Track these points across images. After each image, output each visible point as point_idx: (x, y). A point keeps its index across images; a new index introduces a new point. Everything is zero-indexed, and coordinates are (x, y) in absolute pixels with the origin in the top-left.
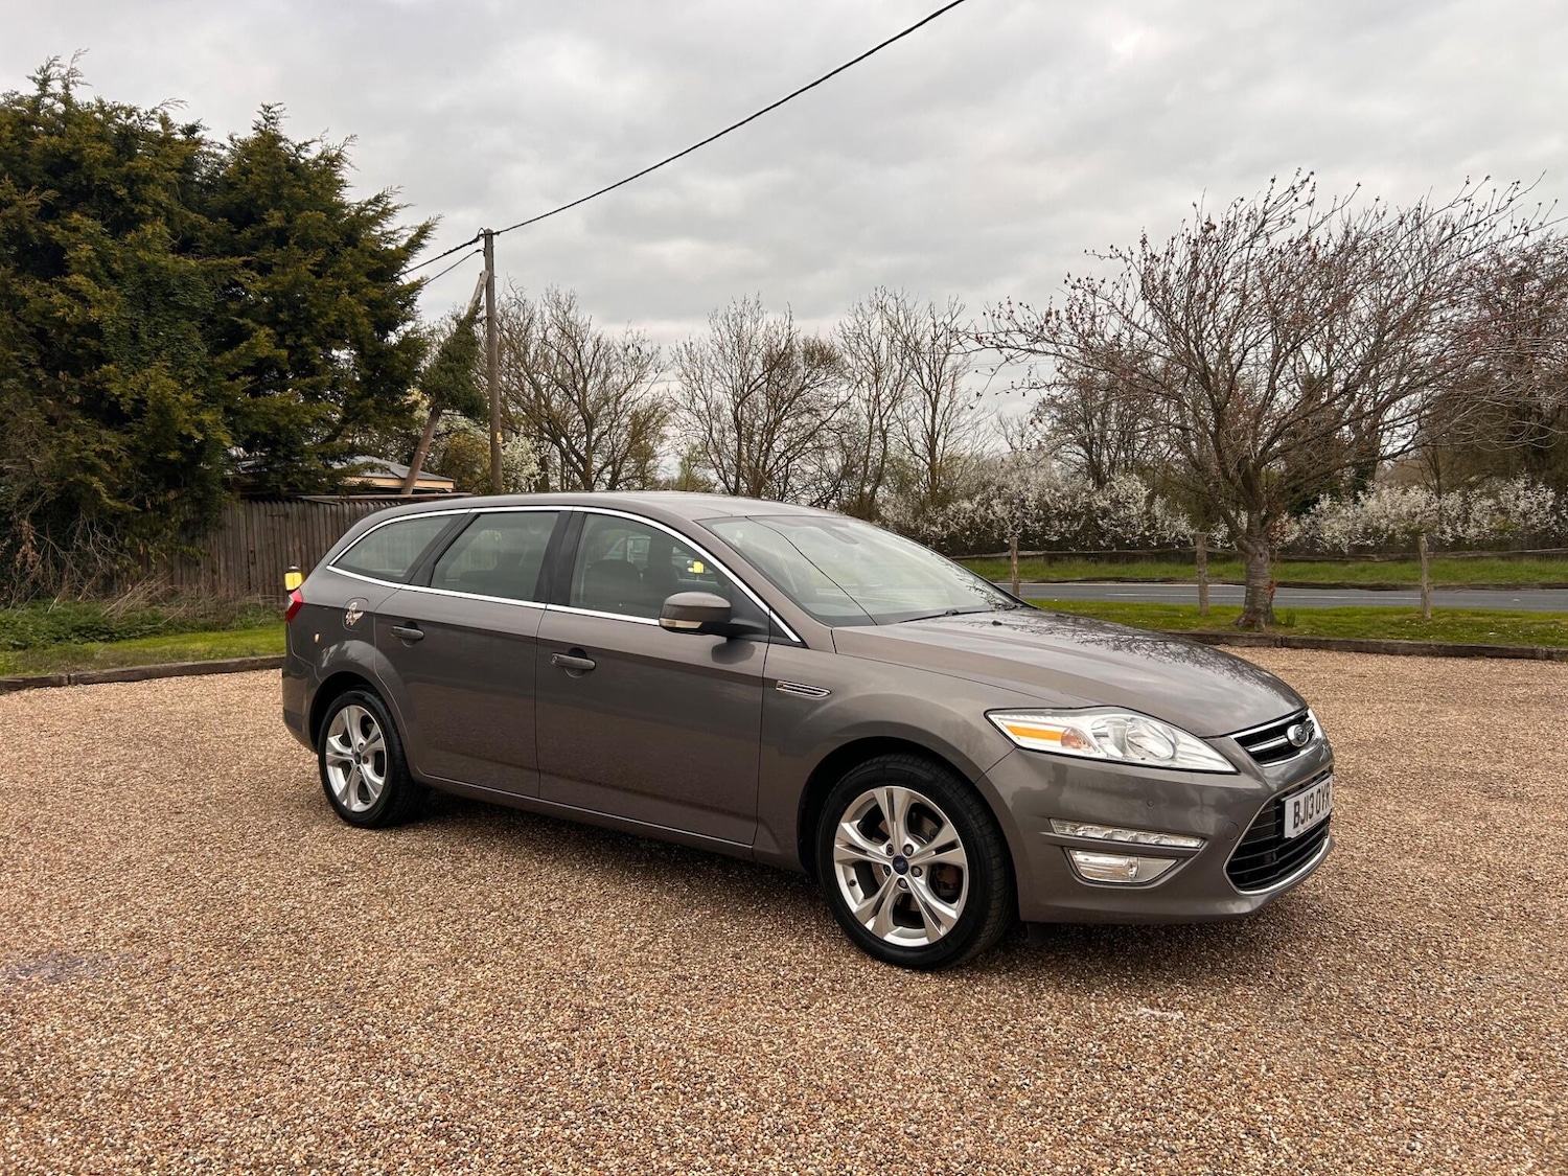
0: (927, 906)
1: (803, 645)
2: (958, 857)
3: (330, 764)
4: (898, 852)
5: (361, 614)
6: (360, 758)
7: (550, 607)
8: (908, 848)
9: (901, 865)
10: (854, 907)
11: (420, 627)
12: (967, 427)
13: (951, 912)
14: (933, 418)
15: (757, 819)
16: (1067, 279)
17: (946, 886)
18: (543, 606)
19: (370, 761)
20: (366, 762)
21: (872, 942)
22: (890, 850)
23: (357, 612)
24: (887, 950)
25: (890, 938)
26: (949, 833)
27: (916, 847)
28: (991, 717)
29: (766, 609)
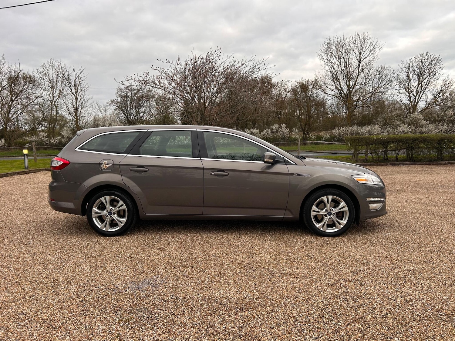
0: (337, 221)
1: (296, 164)
2: (346, 209)
3: (94, 218)
4: (329, 211)
5: (111, 164)
6: (110, 213)
7: (202, 159)
8: (332, 210)
9: (330, 214)
10: (317, 226)
11: (145, 167)
12: (88, 107)
13: (344, 222)
14: (76, 103)
15: (286, 209)
16: (152, 67)
17: (340, 217)
18: (200, 159)
19: (116, 214)
20: (114, 214)
21: (323, 233)
22: (326, 211)
23: (107, 164)
24: (327, 234)
25: (327, 231)
26: (343, 204)
27: (333, 209)
28: (352, 177)
29: (282, 156)
